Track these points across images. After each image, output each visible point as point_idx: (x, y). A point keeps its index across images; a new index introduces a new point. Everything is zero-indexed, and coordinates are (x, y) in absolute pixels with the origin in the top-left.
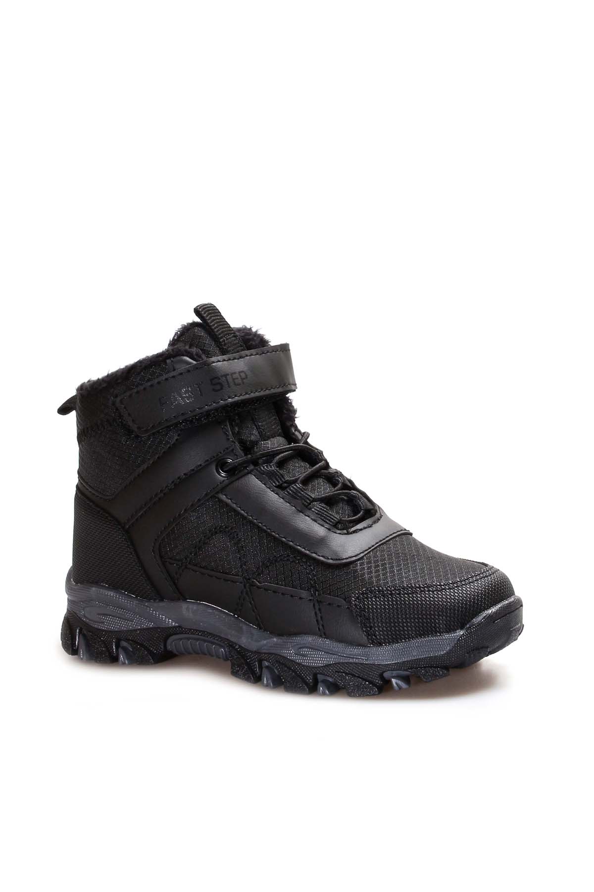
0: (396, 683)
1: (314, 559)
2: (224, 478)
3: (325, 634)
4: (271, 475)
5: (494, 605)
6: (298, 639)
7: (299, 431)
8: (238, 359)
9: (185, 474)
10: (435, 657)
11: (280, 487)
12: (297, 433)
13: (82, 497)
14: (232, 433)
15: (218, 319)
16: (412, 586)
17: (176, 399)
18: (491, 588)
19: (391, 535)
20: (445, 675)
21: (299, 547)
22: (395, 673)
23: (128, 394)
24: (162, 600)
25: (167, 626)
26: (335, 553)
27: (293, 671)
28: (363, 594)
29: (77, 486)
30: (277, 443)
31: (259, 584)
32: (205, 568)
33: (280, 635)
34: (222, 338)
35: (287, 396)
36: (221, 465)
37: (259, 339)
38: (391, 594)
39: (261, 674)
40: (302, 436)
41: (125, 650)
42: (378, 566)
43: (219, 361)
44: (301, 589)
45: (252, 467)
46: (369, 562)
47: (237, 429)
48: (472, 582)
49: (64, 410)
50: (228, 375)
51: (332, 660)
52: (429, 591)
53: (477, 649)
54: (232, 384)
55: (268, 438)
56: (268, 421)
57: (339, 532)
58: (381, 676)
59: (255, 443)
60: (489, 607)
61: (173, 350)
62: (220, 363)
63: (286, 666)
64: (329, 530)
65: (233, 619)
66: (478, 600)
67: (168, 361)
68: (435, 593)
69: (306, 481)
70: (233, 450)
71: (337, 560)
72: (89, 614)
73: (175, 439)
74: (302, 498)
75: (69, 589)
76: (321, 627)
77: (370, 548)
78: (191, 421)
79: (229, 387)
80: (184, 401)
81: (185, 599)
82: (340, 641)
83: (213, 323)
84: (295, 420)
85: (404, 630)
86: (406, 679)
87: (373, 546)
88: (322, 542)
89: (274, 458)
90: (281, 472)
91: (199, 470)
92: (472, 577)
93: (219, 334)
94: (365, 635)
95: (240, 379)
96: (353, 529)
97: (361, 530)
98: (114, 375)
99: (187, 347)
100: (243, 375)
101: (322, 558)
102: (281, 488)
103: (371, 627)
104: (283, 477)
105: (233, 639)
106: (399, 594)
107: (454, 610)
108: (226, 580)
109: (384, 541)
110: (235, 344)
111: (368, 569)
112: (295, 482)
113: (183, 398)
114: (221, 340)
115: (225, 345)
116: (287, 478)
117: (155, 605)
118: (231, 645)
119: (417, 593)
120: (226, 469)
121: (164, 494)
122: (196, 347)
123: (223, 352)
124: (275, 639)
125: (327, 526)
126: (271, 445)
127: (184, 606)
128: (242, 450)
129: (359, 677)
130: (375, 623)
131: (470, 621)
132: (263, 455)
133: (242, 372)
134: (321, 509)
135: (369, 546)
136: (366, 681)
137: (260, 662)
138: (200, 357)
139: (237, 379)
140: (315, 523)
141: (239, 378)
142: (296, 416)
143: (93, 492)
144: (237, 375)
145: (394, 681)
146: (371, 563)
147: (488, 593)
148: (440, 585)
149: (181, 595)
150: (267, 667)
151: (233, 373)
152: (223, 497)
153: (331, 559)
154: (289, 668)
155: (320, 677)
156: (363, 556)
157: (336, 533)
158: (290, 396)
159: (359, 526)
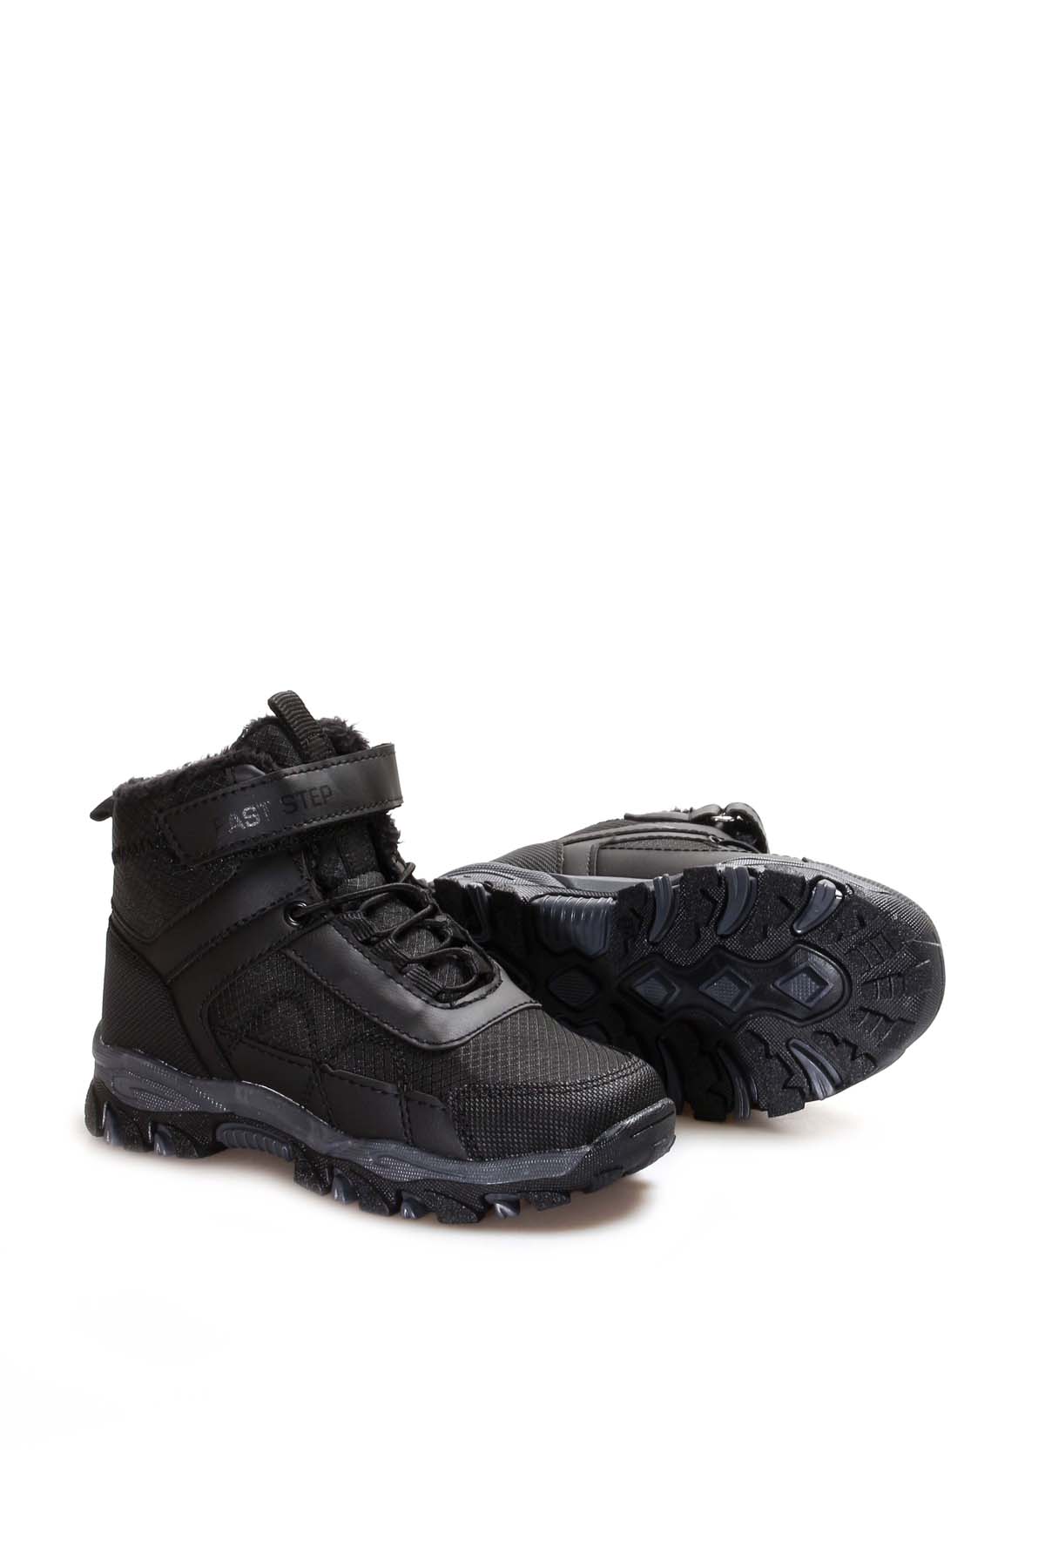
0: (501, 1209)
1: (405, 1041)
2: (293, 929)
3: (413, 1141)
4: (356, 927)
5: (632, 1114)
6: (378, 1145)
7: (402, 862)
8: (321, 769)
9: (244, 920)
10: (552, 1179)
11: (367, 943)
12: (398, 864)
13: (115, 934)
14: (308, 868)
15: (299, 713)
16: (527, 1084)
17: (235, 822)
18: (632, 1091)
19: (510, 1010)
20: (565, 1202)
21: (386, 1025)
22: (500, 1196)
23: (175, 809)
24: (210, 1078)
25: (216, 1111)
26: (433, 1034)
27: (372, 1184)
28: (464, 1092)
29: (110, 919)
30: (368, 881)
31: (332, 1071)
32: (265, 1043)
33: (356, 1136)
34: (302, 740)
35: (388, 814)
36: (291, 909)
37: (354, 738)
38: (500, 1094)
39: (331, 1184)
40: (406, 868)
41: (164, 1138)
42: (488, 1054)
43: (295, 773)
44: (385, 1081)
45: (331, 915)
46: (477, 1049)
47: (314, 863)
48: (607, 1083)
49: (98, 815)
50: (305, 791)
51: (418, 1175)
52: (549, 1092)
53: (608, 1170)
54: (309, 802)
55: (358, 874)
56: (360, 850)
57: (440, 1005)
58: (482, 1199)
59: (338, 882)
60: (626, 1117)
61: (234, 755)
62: (297, 776)
63: (361, 1177)
64: (427, 1002)
65: (299, 1111)
66: (612, 1107)
67: (228, 770)
68: (557, 1095)
69: (402, 935)
70: (307, 891)
71: (434, 1043)
72: (121, 1086)
73: (233, 873)
74: (394, 959)
75: (98, 1049)
76: (408, 1132)
77: (479, 1029)
78: (255, 851)
79: (306, 807)
80: (245, 825)
81: (239, 1080)
82: (433, 1151)
83: (292, 720)
84: (397, 847)
85: (513, 1143)
86: (515, 1206)
87: (484, 1026)
88: (417, 1018)
89: (363, 901)
90: (370, 922)
91: (263, 917)
92: (607, 1076)
93: (300, 735)
94: (464, 1147)
95: (321, 797)
96: (460, 1002)
97: (470, 1002)
98: (157, 783)
99: (254, 753)
100: (326, 791)
101: (414, 1041)
102: (369, 943)
103: (471, 1137)
104: (371, 929)
105: (297, 1136)
106: (511, 1095)
107: (580, 1120)
108: (290, 1062)
109: (499, 1019)
110: (322, 747)
111: (474, 1058)
112: (387, 935)
113: (244, 821)
114: (302, 743)
115: (307, 748)
116: (376, 930)
117: (202, 1083)
118: (295, 1144)
119: (534, 1095)
120: (297, 916)
121: (217, 944)
122: (266, 753)
123: (305, 760)
124: (350, 1142)
125: (425, 997)
126: (360, 883)
127: (238, 1088)
128: (319, 890)
129: (453, 1199)
130: (477, 1131)
131: (600, 1135)
132: (346, 900)
133: (326, 786)
134: (419, 974)
135: (479, 1026)
136: (462, 1204)
137: (331, 1169)
138: (269, 765)
139: (317, 796)
140: (409, 993)
141: (320, 795)
142: (399, 841)
143: (129, 930)
144: (318, 792)
145: (498, 1206)
146: (478, 1049)
147: (627, 1098)
148: (565, 1086)
149: (235, 1075)
150: (339, 1176)
151: (312, 789)
152: (292, 954)
153: (427, 1042)
154: (367, 1181)
155: (405, 1195)
156: (469, 1041)
157: (436, 1006)
158: (393, 814)
159: (468, 998)
